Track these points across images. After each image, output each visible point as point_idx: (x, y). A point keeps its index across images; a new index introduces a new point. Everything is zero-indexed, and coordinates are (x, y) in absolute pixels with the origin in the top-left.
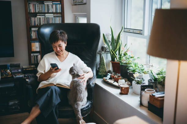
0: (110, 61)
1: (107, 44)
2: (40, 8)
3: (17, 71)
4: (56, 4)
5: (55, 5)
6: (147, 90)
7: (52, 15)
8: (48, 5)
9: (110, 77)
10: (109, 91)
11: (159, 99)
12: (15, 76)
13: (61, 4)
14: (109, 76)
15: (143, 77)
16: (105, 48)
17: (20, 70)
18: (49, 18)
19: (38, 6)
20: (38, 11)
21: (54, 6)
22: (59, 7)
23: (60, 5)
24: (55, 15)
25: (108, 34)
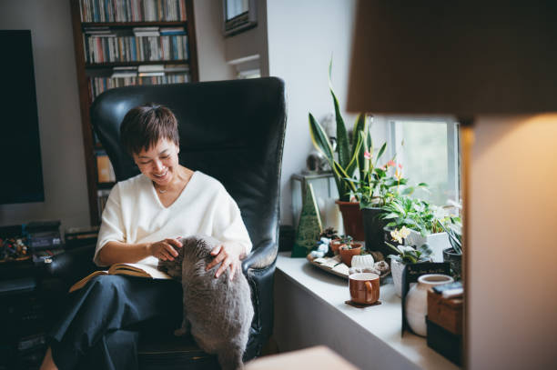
0: (336, 203)
1: (323, 146)
2: (122, 47)
3: (48, 244)
4: (171, 36)
5: (167, 37)
6: (426, 279)
7: (160, 68)
8: (145, 39)
9: (326, 251)
10: (316, 293)
11: (456, 301)
12: (38, 256)
13: (187, 34)
14: (324, 248)
15: (427, 243)
16: (319, 160)
17: (56, 241)
18: (150, 77)
19: (114, 44)
20: (115, 57)
21: (166, 42)
22: (180, 42)
23: (185, 38)
24: (171, 69)
25: (329, 118)
